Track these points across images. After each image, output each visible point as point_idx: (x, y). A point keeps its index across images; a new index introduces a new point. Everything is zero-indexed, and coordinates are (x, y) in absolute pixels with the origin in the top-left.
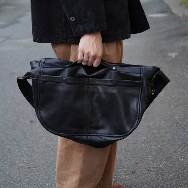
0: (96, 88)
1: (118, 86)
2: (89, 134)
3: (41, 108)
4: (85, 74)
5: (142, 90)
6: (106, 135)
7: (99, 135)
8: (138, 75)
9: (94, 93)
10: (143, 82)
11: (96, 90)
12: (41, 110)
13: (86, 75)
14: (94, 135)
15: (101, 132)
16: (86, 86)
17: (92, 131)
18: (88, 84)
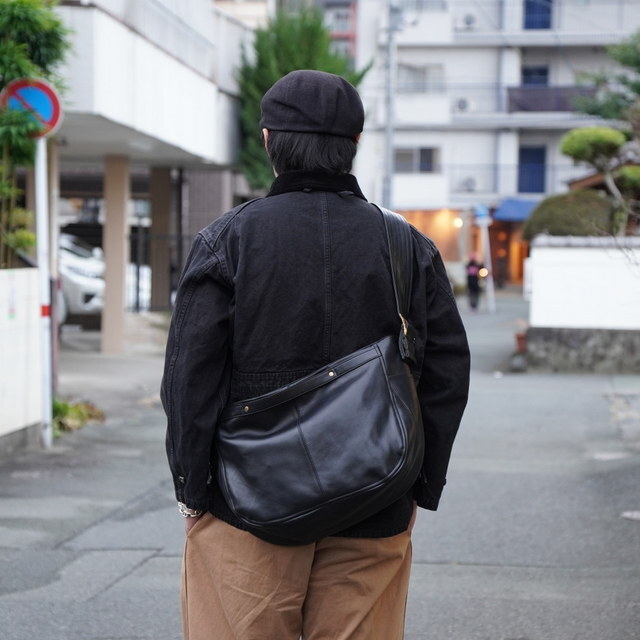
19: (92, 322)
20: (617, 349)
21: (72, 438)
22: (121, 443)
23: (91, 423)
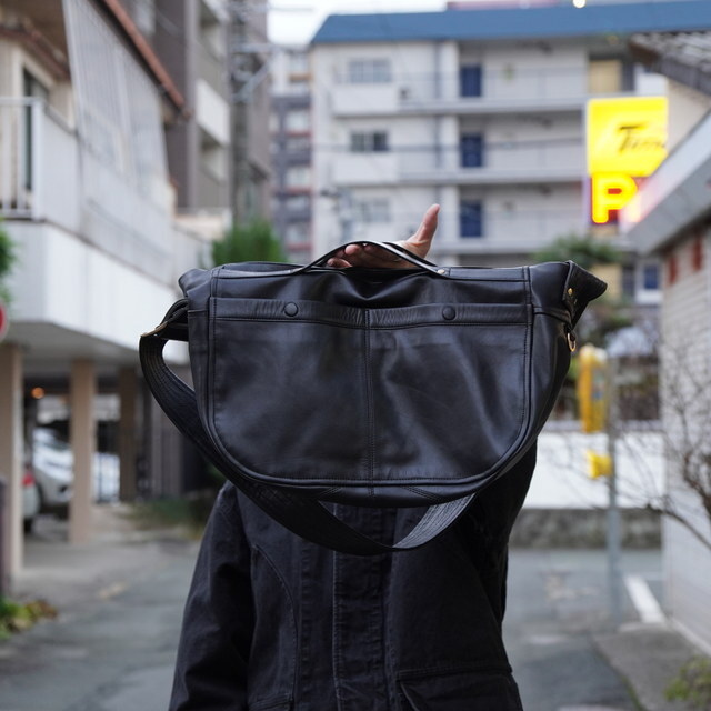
0: (390, 336)
1: (459, 323)
2: (375, 482)
3: (218, 405)
4: (355, 294)
5: (535, 331)
6: (432, 481)
7: (410, 482)
8: (518, 286)
9: (382, 351)
10: (533, 307)
11: (389, 345)
12: (220, 410)
13: (356, 298)
14: (393, 482)
15: (415, 474)
16: (359, 333)
17: (387, 470)
18: (364, 327)
19: (61, 512)
20: (551, 527)
21: (18, 639)
22: (70, 643)
23: (43, 622)
